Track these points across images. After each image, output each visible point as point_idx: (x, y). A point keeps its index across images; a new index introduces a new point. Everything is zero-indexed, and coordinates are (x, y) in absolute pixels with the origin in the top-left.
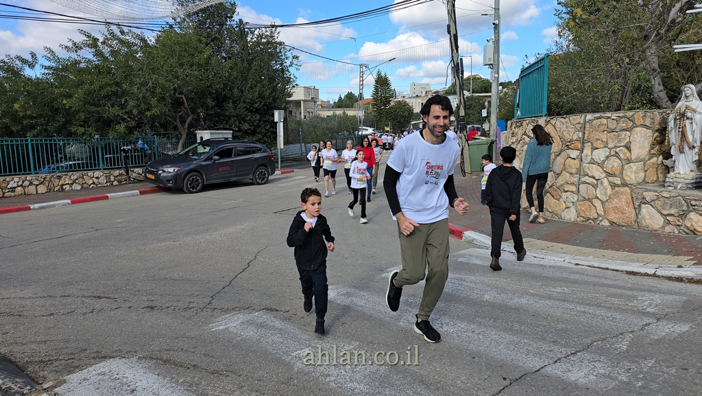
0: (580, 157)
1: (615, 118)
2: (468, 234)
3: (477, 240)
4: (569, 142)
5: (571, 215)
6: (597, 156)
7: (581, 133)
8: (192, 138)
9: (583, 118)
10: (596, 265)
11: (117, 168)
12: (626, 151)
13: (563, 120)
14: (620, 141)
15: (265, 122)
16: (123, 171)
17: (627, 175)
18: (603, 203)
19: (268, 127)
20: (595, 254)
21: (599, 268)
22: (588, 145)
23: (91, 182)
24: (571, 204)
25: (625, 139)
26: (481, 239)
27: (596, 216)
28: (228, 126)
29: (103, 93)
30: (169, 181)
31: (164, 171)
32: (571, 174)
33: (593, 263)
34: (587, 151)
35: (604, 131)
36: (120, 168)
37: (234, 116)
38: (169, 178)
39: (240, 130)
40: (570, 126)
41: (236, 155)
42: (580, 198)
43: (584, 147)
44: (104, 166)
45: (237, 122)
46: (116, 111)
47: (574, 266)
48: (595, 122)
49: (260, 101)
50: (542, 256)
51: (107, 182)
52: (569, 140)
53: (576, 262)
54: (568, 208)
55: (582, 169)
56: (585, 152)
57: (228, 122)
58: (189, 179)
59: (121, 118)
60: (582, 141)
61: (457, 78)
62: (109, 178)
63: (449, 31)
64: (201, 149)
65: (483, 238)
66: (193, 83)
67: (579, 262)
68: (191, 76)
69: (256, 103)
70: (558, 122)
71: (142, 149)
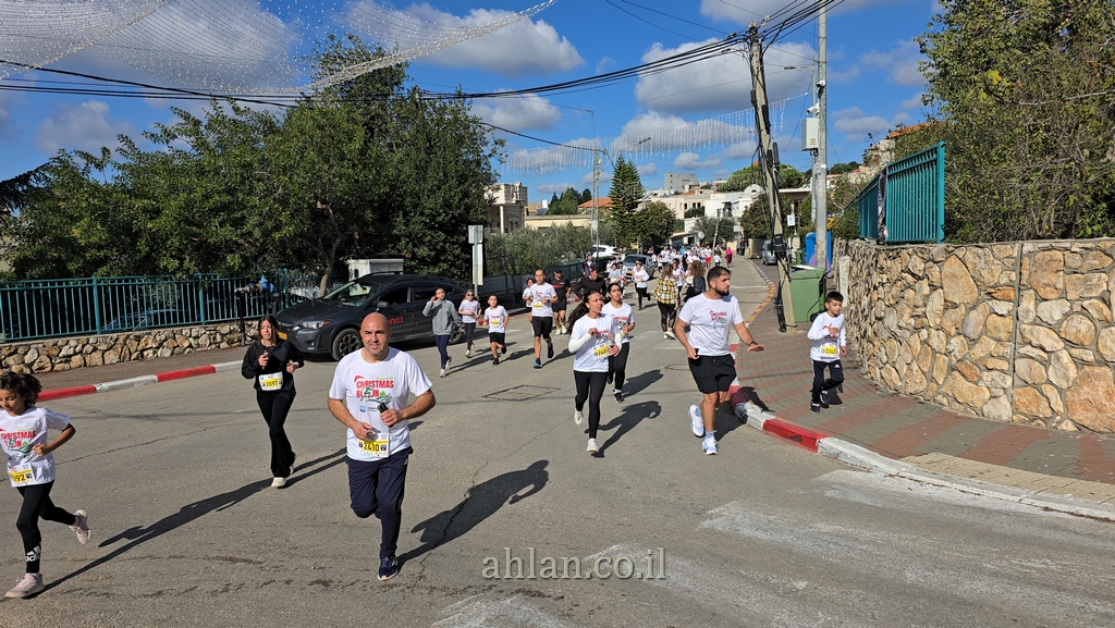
0: (1014, 313)
1: (1078, 250)
2: (827, 443)
3: (846, 455)
4: (991, 287)
5: (1002, 410)
6: (1046, 314)
7: (1014, 274)
8: (341, 274)
9: (1016, 249)
10: (1085, 511)
11: (225, 322)
12: (1102, 306)
13: (980, 251)
14: (1089, 290)
15: (453, 243)
16: (235, 326)
17: (1105, 346)
18: (1060, 391)
19: (458, 251)
20: (1074, 490)
21: (1092, 518)
22: (1029, 295)
23: (186, 344)
24: (1001, 392)
25: (1099, 286)
26: (854, 454)
27: (1048, 413)
28: (394, 252)
29: (208, 205)
30: (309, 342)
31: (302, 327)
32: (999, 340)
33: (1076, 508)
34: (1028, 303)
35: (1058, 271)
36: (231, 321)
37: (406, 236)
38: (310, 338)
39: (414, 257)
40: (992, 261)
41: (414, 299)
42: (1018, 382)
43: (1020, 296)
44: (206, 319)
45: (410, 245)
46: (227, 232)
47: (1042, 513)
48: (1039, 255)
49: (445, 212)
50: (975, 490)
51: (210, 344)
52: (991, 284)
53: (1044, 504)
54: (995, 397)
55: (1018, 334)
56: (1024, 305)
57: (395, 245)
58: (341, 340)
59: (236, 243)
60: (1016, 286)
61: (768, 174)
62: (215, 338)
63: (754, 102)
64: (358, 291)
65: (857, 451)
66: (342, 186)
67: (1050, 505)
68: (341, 176)
69: (440, 215)
70: (969, 253)
71: (265, 291)
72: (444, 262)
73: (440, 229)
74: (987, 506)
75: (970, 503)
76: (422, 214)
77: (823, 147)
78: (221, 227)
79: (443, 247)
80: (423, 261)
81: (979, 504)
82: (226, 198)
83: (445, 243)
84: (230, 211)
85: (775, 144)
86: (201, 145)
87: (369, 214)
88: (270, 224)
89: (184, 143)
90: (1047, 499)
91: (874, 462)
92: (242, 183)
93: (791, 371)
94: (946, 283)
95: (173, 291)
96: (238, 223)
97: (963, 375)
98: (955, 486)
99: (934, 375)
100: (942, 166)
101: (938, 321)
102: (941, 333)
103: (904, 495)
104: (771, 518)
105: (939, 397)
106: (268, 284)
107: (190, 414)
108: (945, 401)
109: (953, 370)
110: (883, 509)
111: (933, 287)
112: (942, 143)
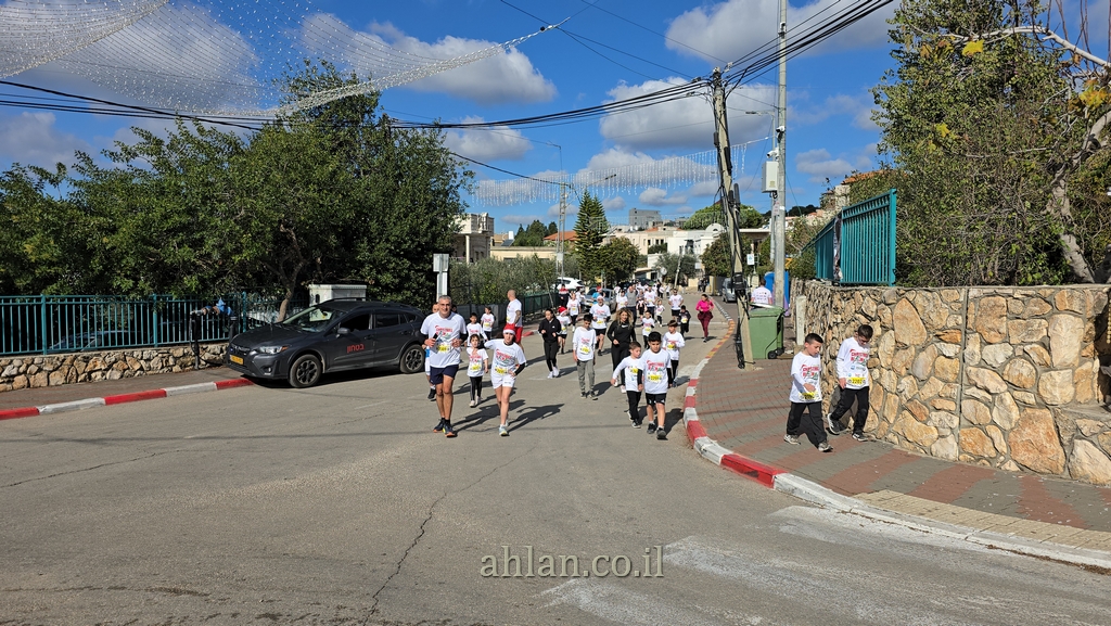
0: (960, 355)
1: (1020, 296)
2: (784, 479)
3: (801, 491)
5: (949, 450)
6: (991, 357)
7: (960, 317)
8: (302, 298)
9: (963, 294)
10: (1027, 550)
11: (179, 344)
12: (1043, 350)
13: (929, 294)
14: (1030, 334)
15: (418, 271)
16: (189, 349)
17: (1045, 390)
18: (1004, 432)
19: (423, 279)
20: (1017, 529)
21: (1034, 556)
22: (974, 338)
23: (137, 367)
24: (949, 432)
25: (1040, 331)
26: (808, 490)
27: (993, 453)
28: (357, 278)
29: (167, 225)
30: (266, 368)
31: (259, 352)
32: (946, 381)
33: (1019, 546)
34: (973, 346)
35: (1002, 316)
36: (184, 344)
37: (370, 263)
38: (268, 363)
39: (378, 283)
40: (940, 304)
41: (376, 326)
42: (964, 422)
43: (966, 339)
44: (159, 341)
45: (374, 272)
46: (185, 253)
47: (987, 551)
48: (984, 300)
49: (411, 239)
50: (924, 528)
51: (162, 367)
52: (940, 327)
53: (988, 542)
54: (943, 437)
55: (964, 375)
56: (970, 347)
57: (359, 271)
58: (299, 366)
59: (194, 264)
60: (963, 329)
61: (729, 214)
62: (167, 361)
63: (717, 144)
64: (318, 316)
65: (812, 487)
66: (308, 210)
67: (994, 543)
68: (306, 199)
69: (405, 242)
70: (919, 296)
71: (223, 314)
72: (408, 289)
73: (404, 256)
74: (935, 544)
75: (919, 541)
76: (387, 240)
77: (782, 189)
78: (180, 248)
79: (408, 276)
80: (386, 288)
81: (927, 541)
82: (185, 219)
83: (410, 271)
84: (190, 232)
85: (736, 185)
86: (163, 164)
87: (333, 240)
88: (230, 246)
89: (144, 162)
90: (992, 538)
91: (827, 499)
92: (204, 203)
93: (749, 407)
94: (897, 324)
95: (125, 311)
96: (197, 244)
97: (913, 415)
98: (904, 523)
99: (886, 414)
100: (894, 212)
101: (890, 361)
102: (892, 372)
103: (856, 532)
104: (728, 553)
105: (890, 436)
106: (226, 307)
107: (137, 439)
108: (895, 440)
109: (904, 409)
110: (836, 545)
111: (885, 328)
112: (894, 190)
